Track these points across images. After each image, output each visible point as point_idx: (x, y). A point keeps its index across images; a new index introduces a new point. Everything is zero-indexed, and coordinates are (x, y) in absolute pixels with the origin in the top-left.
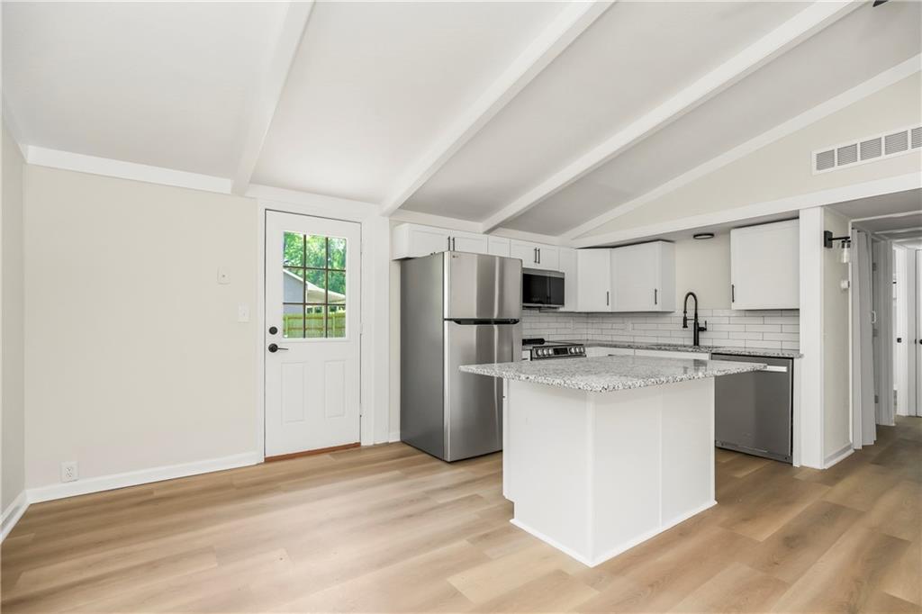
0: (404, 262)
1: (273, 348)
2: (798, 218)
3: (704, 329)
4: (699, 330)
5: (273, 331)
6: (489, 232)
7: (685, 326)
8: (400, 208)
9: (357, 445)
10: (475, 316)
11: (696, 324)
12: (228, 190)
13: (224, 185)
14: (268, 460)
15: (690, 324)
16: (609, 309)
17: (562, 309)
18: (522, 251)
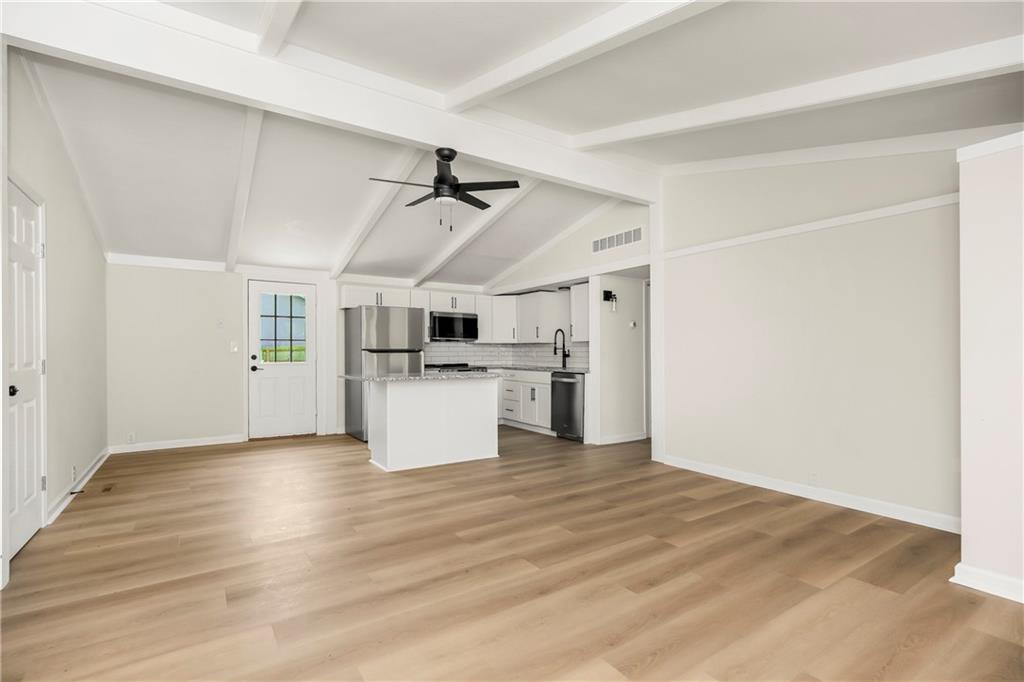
0: (346, 309)
1: (254, 369)
2: (587, 282)
3: (568, 356)
4: (565, 356)
5: (254, 357)
6: (418, 285)
7: (555, 353)
8: (343, 272)
9: (314, 435)
10: (406, 347)
11: (564, 352)
12: (223, 270)
13: (220, 266)
14: (251, 440)
15: (560, 353)
16: (515, 341)
17: (477, 342)
18: (441, 299)
